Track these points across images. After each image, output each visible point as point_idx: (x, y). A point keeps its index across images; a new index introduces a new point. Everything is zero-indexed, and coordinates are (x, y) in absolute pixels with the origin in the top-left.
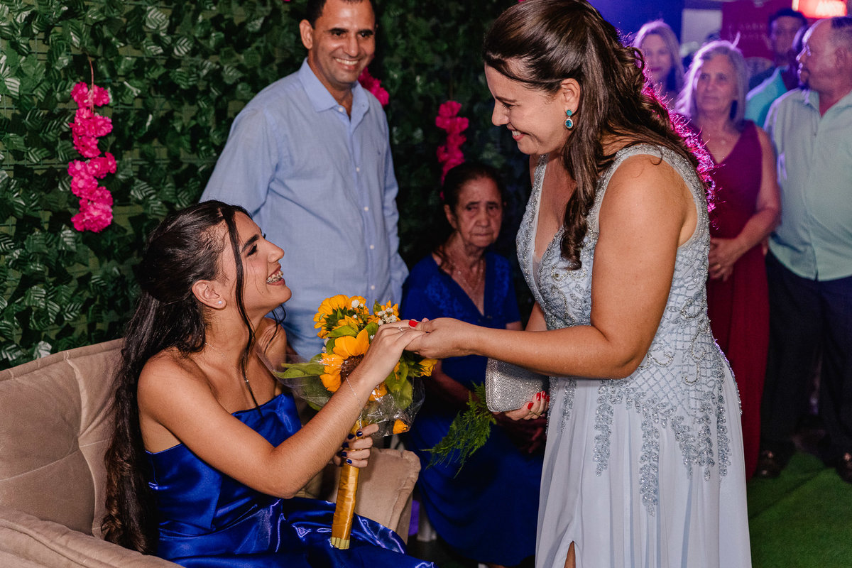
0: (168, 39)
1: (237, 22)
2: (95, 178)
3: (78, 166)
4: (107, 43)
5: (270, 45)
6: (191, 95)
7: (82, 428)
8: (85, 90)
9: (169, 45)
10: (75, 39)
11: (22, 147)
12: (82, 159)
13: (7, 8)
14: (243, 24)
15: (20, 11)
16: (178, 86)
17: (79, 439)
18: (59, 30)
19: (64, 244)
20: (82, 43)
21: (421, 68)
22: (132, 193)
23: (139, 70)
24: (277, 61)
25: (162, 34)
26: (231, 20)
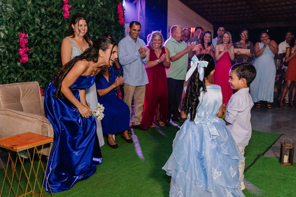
0: (40, 25)
1: (55, 22)
2: (24, 52)
3: (21, 49)
4: (27, 25)
5: (63, 27)
6: (45, 37)
7: (21, 98)
8: (22, 34)
9: (40, 26)
10: (20, 24)
11: (8, 45)
12: (22, 48)
13: (5, 16)
14: (57, 23)
15: (8, 17)
16: (42, 35)
17: (20, 101)
18: (16, 22)
19: (18, 65)
20: (21, 24)
21: (98, 35)
22: (33, 56)
23: (34, 31)
24: (65, 31)
25: (39, 24)
26: (54, 22)
